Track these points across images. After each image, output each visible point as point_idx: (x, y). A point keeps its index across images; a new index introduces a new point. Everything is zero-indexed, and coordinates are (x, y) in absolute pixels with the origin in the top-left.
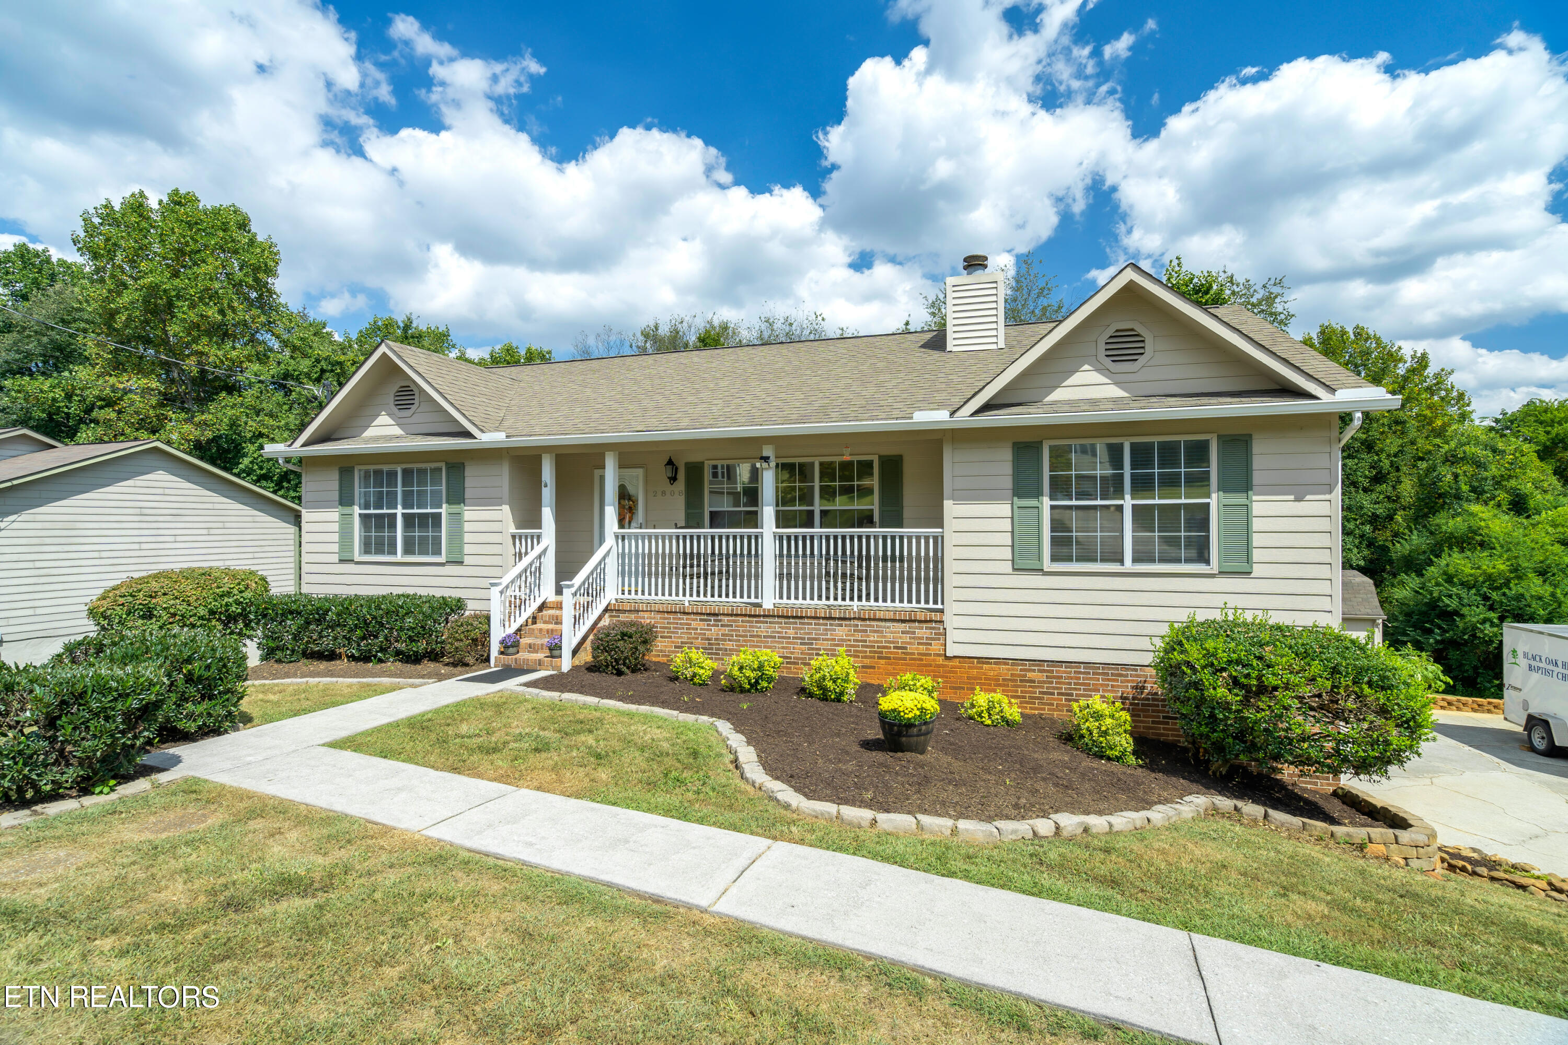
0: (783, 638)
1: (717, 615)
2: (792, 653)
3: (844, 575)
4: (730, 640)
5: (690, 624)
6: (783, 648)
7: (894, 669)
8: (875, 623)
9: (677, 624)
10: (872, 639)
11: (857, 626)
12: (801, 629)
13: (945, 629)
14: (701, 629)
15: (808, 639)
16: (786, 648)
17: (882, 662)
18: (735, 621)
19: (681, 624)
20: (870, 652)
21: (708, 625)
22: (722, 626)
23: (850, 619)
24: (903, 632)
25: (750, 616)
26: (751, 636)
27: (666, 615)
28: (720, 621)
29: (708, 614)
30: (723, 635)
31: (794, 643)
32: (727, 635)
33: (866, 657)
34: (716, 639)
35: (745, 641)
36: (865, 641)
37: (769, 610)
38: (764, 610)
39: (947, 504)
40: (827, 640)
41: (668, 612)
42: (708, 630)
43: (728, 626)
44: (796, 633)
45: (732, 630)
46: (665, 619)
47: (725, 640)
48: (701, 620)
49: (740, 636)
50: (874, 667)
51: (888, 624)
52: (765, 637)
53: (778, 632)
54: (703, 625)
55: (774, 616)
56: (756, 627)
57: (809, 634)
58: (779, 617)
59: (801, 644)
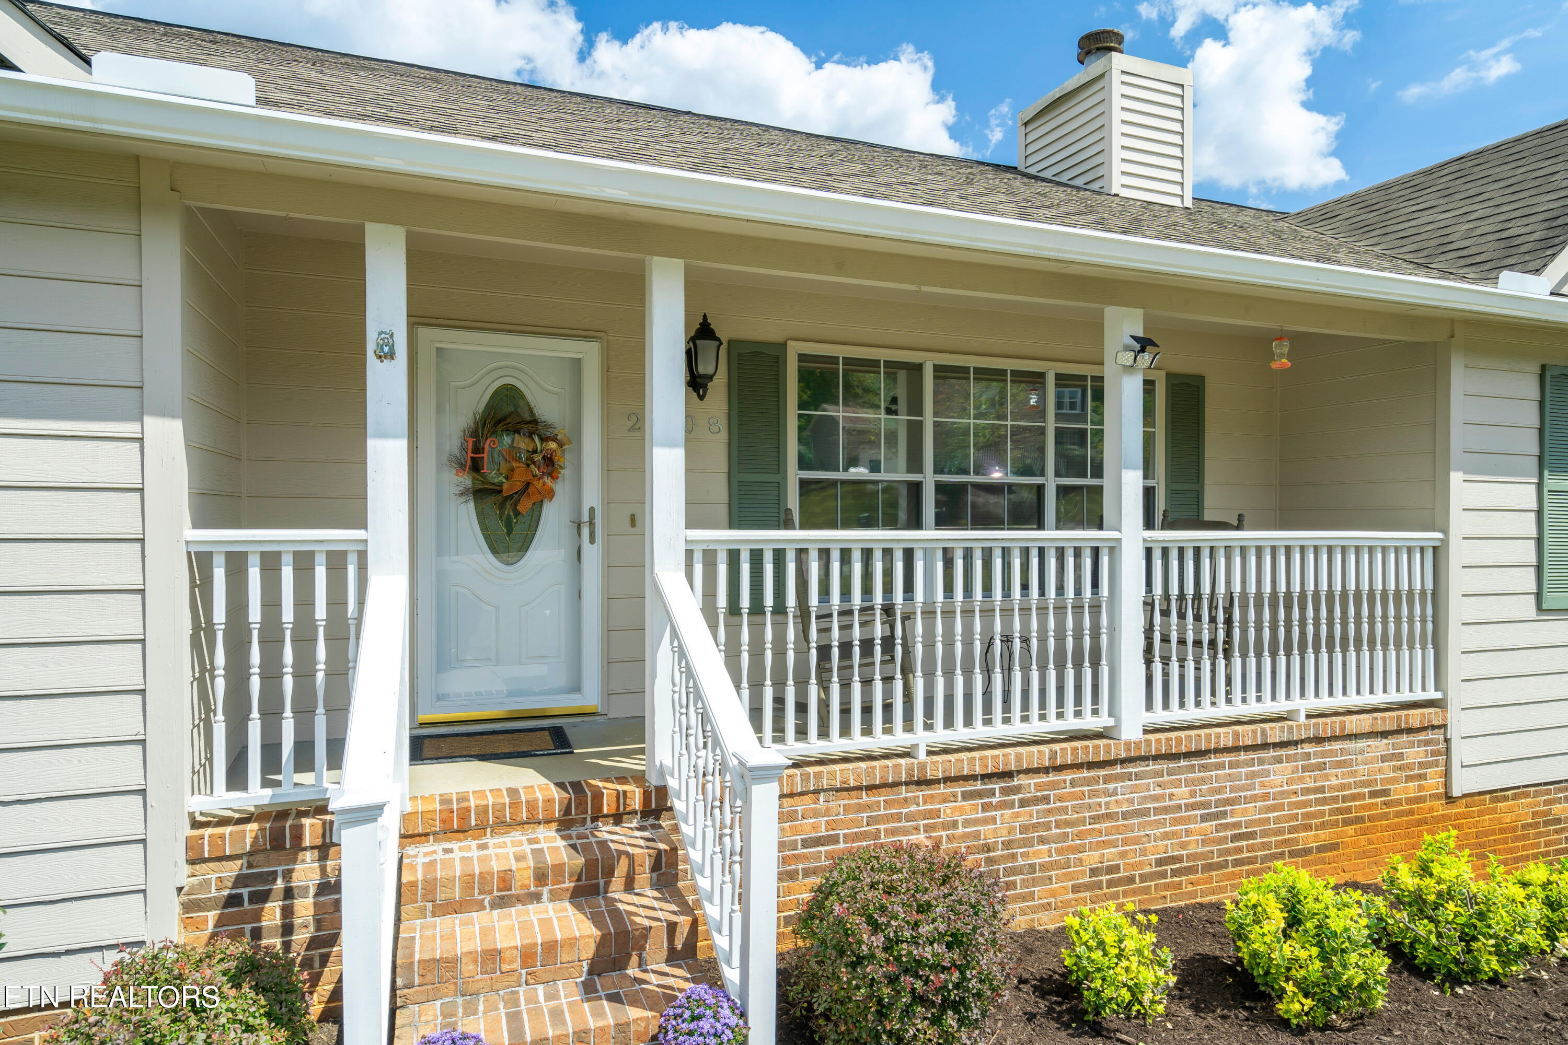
0: (1166, 810)
1: (1008, 775)
2: (1183, 846)
3: (1198, 643)
4: (1042, 841)
5: (936, 814)
6: (1166, 836)
7: (1370, 842)
8: (1337, 746)
9: (898, 817)
10: (1333, 781)
11: (1308, 755)
12: (1203, 781)
13: (1447, 741)
14: (967, 823)
15: (1218, 803)
16: (1174, 835)
17: (1350, 830)
18: (1053, 786)
19: (910, 817)
20: (1332, 812)
21: (986, 807)
22: (1023, 803)
23: (1295, 743)
24: (1384, 759)
25: (1091, 765)
26: (1095, 819)
27: (865, 798)
28: (1017, 789)
29: (986, 777)
30: (1024, 829)
31: (1188, 820)
32: (1035, 827)
33: (1323, 826)
34: (1007, 845)
35: (1079, 836)
36: (1321, 790)
37: (1138, 744)
38: (1128, 744)
39: (1456, 477)
40: (1254, 799)
41: (870, 788)
42: (985, 821)
43: (1036, 801)
44: (1193, 794)
45: (1049, 812)
46: (860, 808)
47: (1028, 843)
48: (966, 796)
49: (1068, 824)
50: (1334, 847)
51: (1361, 744)
52: (1125, 816)
53: (1156, 798)
54: (971, 809)
55: (1145, 759)
56: (1107, 793)
57: (1219, 791)
58: (1156, 758)
59: (1205, 818)
